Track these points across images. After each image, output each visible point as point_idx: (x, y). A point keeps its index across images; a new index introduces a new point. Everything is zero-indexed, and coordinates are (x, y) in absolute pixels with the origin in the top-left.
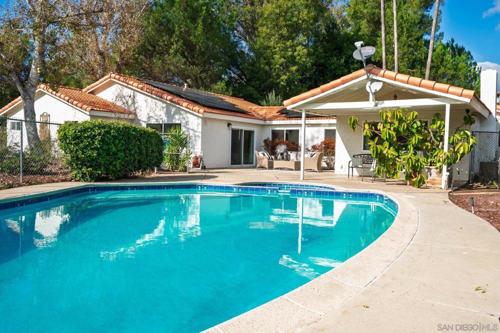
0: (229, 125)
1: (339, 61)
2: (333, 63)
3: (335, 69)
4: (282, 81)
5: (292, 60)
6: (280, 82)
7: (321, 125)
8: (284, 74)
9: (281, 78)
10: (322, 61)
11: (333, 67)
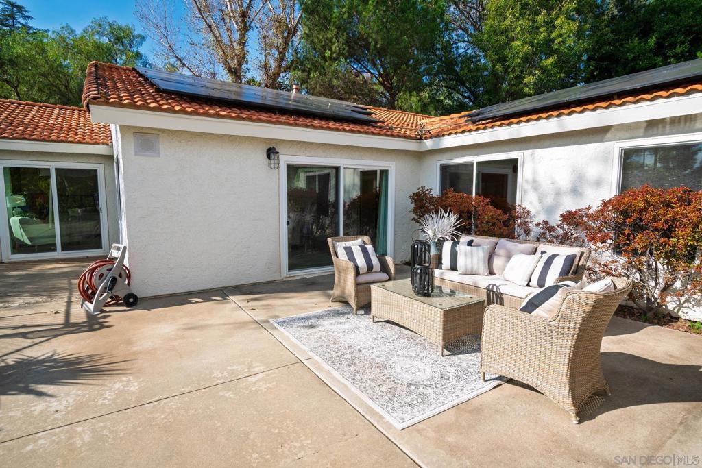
0: (271, 153)
1: (643, 44)
2: (630, 50)
3: (634, 59)
4: (527, 86)
5: (547, 47)
6: (523, 89)
7: (609, 135)
8: (531, 73)
9: (524, 82)
10: (609, 48)
11: (630, 56)
